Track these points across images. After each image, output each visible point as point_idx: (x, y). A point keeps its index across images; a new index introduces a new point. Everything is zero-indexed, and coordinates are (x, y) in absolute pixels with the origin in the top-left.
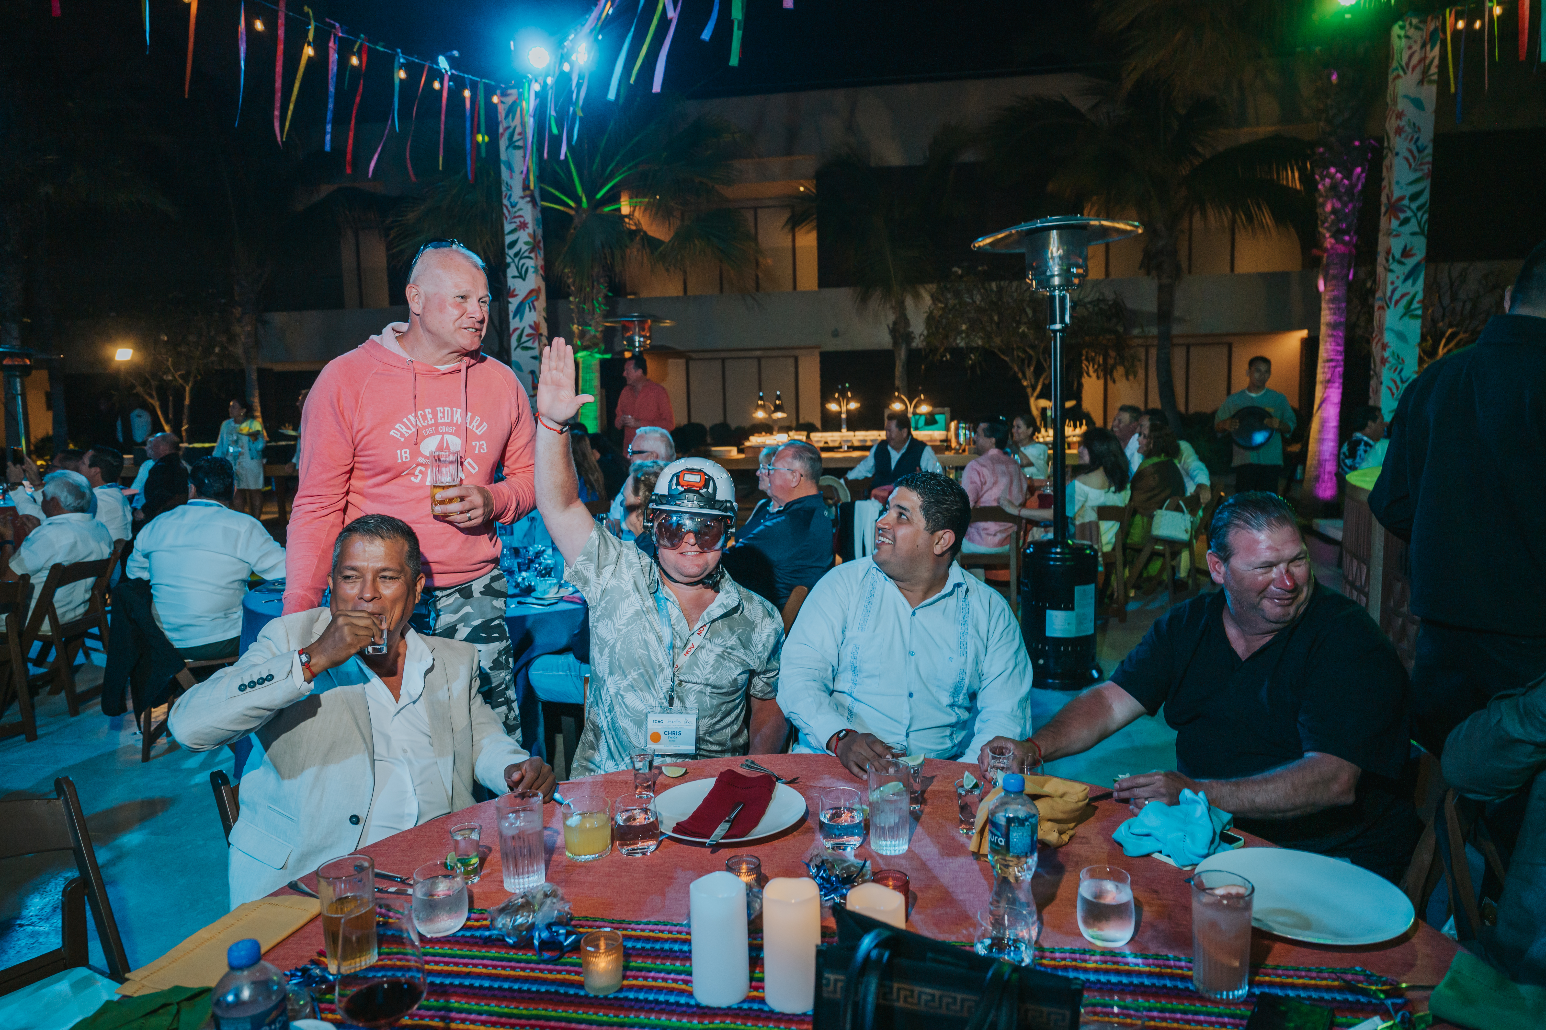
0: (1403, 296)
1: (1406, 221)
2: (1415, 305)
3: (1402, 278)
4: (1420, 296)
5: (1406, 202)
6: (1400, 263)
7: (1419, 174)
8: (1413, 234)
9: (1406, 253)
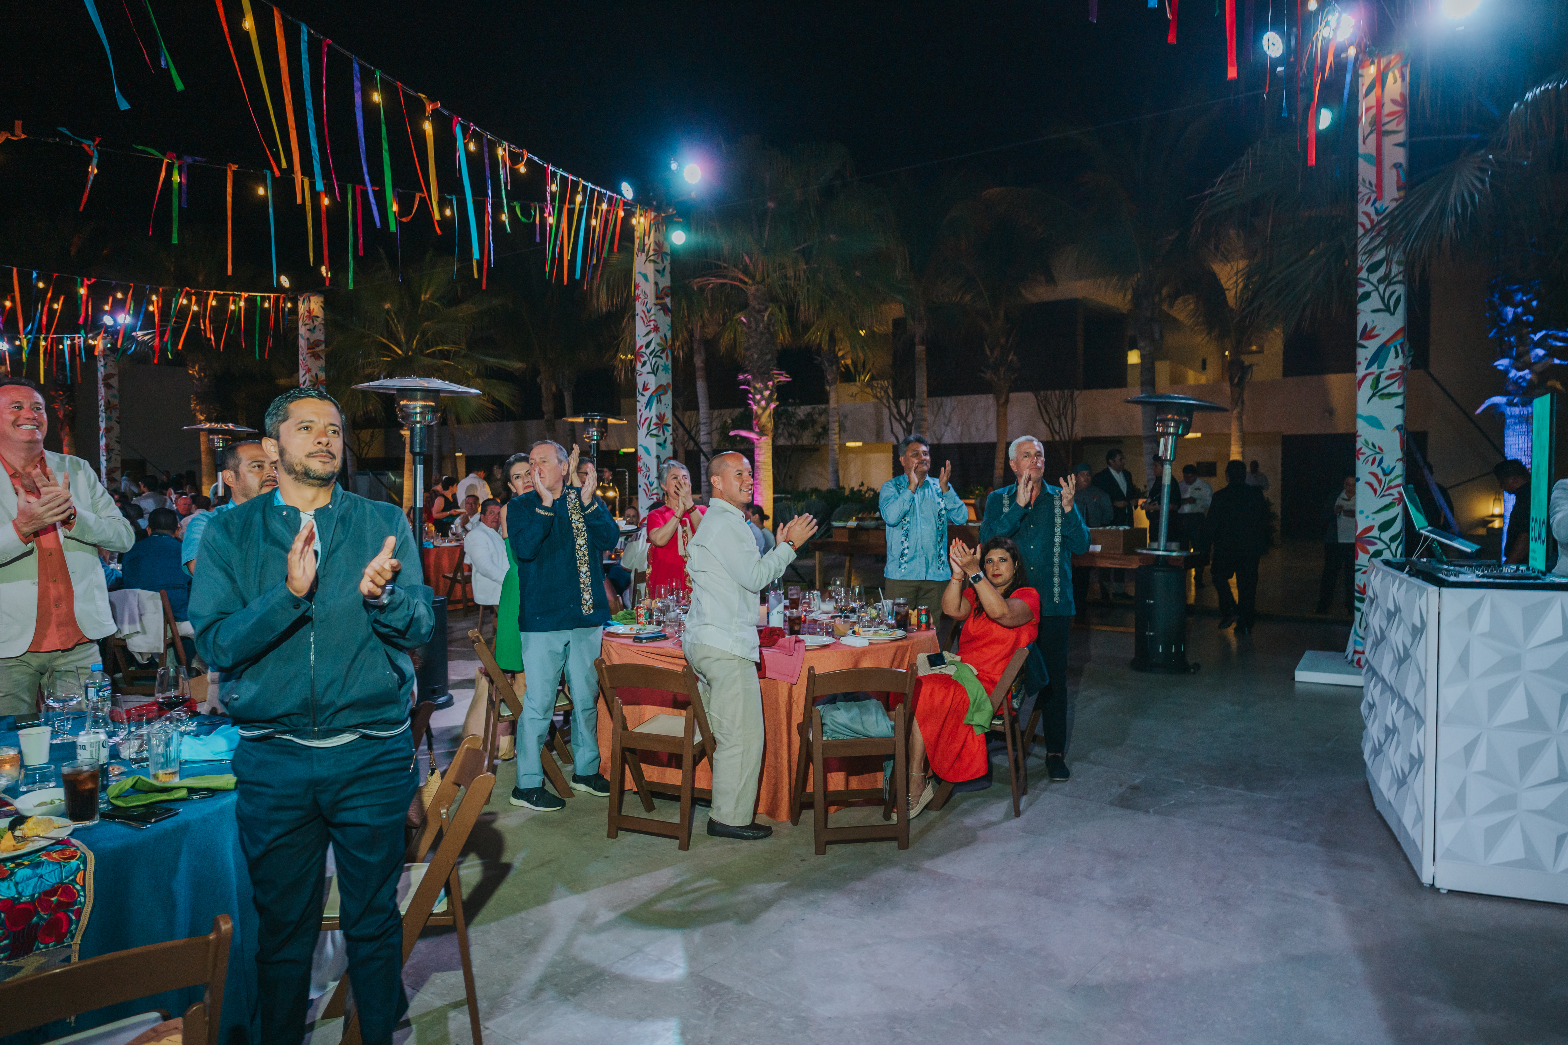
0: (646, 420)
1: (644, 364)
2: (653, 427)
3: (644, 406)
4: (654, 420)
5: (643, 350)
6: (643, 395)
7: (649, 329)
8: (648, 373)
9: (645, 388)
